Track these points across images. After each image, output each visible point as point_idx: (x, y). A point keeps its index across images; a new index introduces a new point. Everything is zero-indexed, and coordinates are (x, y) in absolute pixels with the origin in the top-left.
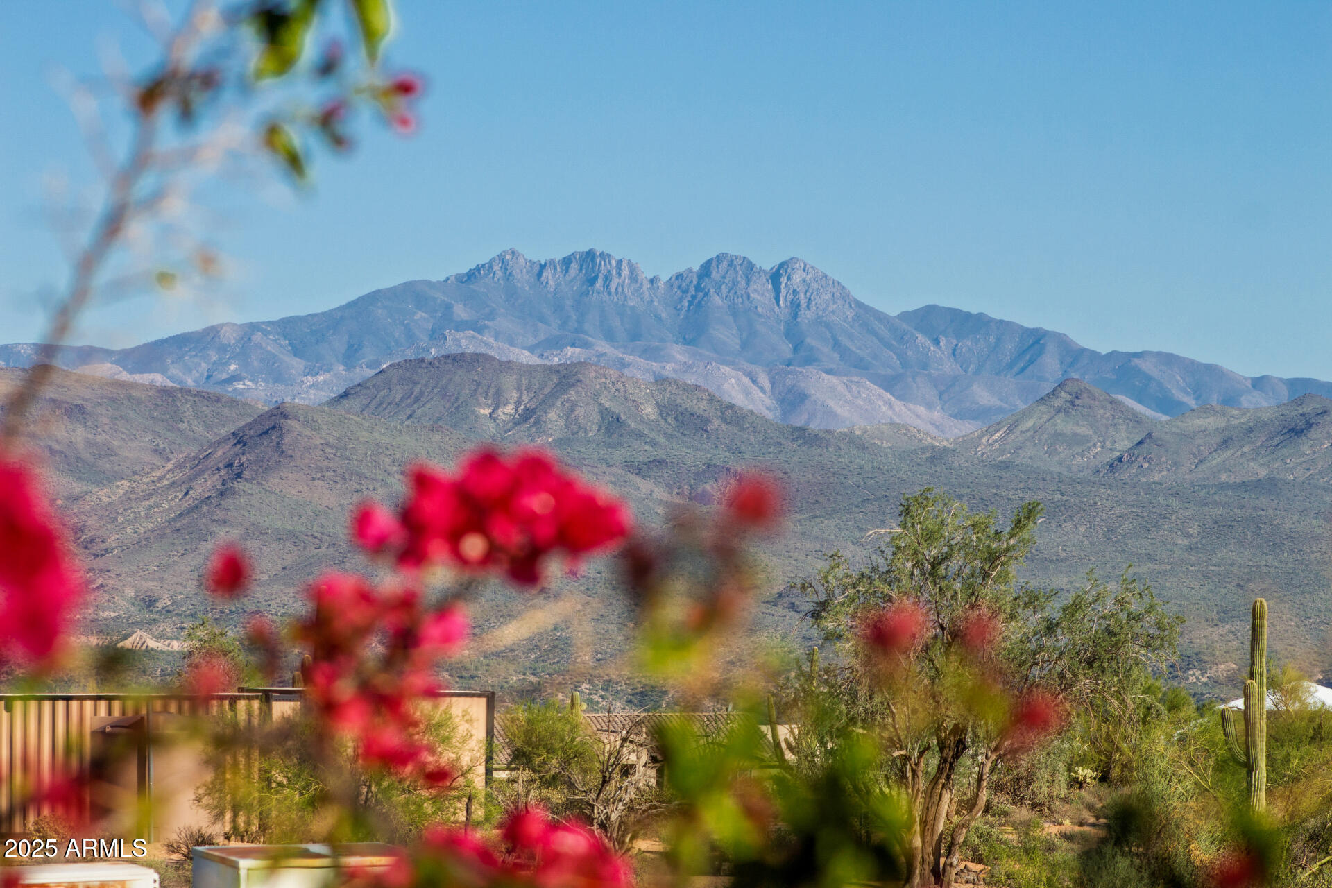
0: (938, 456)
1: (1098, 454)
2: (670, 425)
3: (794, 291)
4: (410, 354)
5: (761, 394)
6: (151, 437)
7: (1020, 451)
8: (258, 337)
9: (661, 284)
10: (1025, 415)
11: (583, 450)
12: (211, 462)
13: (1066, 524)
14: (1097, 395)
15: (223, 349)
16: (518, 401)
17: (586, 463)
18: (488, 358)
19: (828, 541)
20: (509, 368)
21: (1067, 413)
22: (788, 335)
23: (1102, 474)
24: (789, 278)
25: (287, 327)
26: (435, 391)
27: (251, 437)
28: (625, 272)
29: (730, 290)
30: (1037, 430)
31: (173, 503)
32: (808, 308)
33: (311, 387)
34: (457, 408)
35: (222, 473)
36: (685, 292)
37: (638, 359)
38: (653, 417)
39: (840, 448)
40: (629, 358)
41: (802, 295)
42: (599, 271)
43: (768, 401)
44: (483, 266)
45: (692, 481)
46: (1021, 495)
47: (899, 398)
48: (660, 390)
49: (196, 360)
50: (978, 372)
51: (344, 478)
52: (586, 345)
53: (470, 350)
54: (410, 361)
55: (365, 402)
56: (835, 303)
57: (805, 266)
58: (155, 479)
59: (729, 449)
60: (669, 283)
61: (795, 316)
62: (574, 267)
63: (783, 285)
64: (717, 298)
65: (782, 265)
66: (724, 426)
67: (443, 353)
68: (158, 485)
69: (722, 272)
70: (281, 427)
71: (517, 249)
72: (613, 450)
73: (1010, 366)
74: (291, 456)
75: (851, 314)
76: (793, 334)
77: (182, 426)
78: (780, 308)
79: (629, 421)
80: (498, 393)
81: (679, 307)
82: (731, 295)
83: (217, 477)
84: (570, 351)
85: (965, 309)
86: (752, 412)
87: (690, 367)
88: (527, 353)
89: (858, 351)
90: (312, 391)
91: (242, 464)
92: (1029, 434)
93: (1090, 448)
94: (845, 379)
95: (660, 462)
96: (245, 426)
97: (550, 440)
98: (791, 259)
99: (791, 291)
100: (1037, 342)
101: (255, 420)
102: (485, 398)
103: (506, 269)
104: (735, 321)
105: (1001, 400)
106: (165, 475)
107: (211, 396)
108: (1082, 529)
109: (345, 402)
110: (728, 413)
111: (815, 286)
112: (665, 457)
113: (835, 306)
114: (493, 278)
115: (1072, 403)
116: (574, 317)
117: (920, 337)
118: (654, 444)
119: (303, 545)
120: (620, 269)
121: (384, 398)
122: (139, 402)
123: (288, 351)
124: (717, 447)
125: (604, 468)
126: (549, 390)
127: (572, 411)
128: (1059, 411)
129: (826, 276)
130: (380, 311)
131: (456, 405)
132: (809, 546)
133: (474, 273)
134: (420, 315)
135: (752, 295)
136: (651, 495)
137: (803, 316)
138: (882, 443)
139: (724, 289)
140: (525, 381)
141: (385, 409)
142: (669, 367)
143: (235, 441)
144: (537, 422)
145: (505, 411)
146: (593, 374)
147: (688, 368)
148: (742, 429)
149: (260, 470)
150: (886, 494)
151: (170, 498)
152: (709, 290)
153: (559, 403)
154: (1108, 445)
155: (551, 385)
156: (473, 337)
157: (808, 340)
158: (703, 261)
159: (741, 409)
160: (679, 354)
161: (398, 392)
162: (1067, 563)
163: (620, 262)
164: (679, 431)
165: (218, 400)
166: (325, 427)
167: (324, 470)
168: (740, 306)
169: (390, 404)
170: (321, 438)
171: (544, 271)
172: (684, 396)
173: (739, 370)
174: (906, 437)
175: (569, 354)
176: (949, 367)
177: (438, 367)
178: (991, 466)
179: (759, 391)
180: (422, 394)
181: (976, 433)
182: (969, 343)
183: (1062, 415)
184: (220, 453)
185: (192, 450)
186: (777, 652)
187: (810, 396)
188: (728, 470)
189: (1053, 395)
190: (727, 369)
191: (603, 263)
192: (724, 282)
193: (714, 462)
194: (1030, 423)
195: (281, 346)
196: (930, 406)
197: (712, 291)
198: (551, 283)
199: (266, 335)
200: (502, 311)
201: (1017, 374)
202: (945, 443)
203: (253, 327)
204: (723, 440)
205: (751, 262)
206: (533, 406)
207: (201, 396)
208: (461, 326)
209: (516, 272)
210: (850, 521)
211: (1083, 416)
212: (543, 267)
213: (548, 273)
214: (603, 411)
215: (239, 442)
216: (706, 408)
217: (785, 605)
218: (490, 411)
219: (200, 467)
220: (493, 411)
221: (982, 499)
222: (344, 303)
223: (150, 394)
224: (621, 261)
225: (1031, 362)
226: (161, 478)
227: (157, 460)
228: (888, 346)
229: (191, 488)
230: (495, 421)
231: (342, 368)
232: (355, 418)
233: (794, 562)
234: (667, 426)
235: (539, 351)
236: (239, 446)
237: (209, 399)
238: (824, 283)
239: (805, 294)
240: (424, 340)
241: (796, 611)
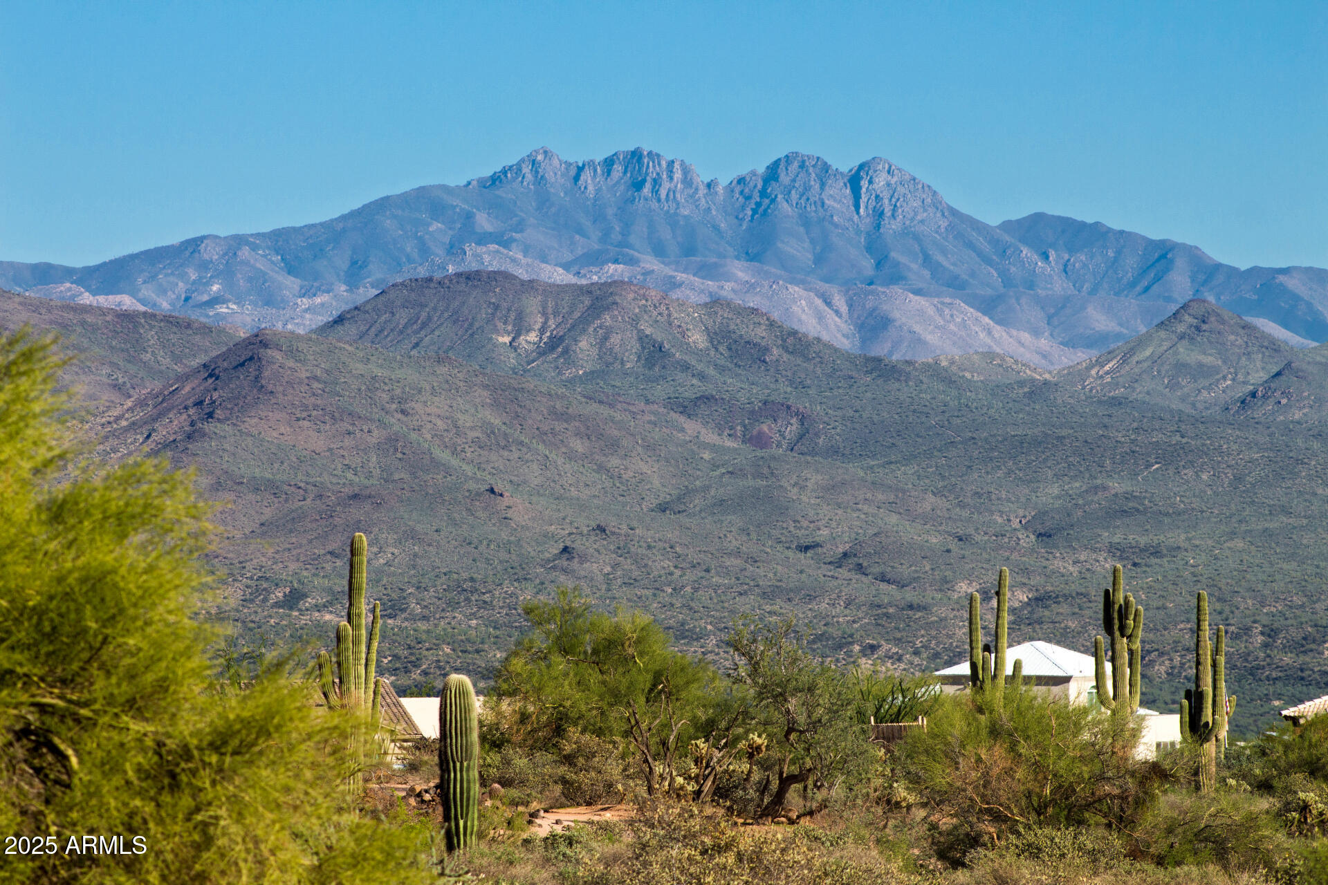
0: (1038, 391)
1: (1227, 389)
2: (721, 354)
3: (877, 196)
4: (422, 272)
5: (837, 319)
6: (109, 371)
7: (1136, 385)
8: (245, 253)
9: (720, 189)
10: (1141, 342)
11: (619, 384)
12: (177, 400)
13: (1186, 472)
14: (1226, 318)
15: (204, 266)
16: (542, 327)
17: (621, 399)
18: (507, 276)
19: (904, 492)
20: (532, 288)
21: (1192, 339)
22: (869, 248)
23: (1232, 412)
24: (870, 182)
25: (279, 240)
26: (446, 315)
27: (226, 370)
28: (678, 175)
29: (801, 196)
30: (1155, 360)
31: (132, 447)
32: (893, 216)
33: (306, 310)
34: (472, 335)
35: (191, 411)
36: (748, 198)
37: (692, 278)
38: (701, 346)
39: (921, 382)
40: (680, 276)
41: (886, 201)
42: (647, 174)
43: (843, 326)
44: (511, 167)
45: (747, 421)
46: (1132, 437)
47: (999, 322)
48: (709, 315)
49: (172, 279)
50: (1094, 291)
51: (333, 418)
52: (632, 261)
53: (494, 267)
54: (416, 280)
55: (363, 328)
56: (925, 211)
57: (890, 167)
58: (112, 419)
59: (791, 382)
60: (730, 189)
61: (878, 226)
62: (618, 169)
63: (864, 190)
64: (785, 205)
65: (861, 167)
66: (786, 357)
67: (461, 270)
68: (115, 426)
69: (792, 175)
70: (259, 359)
71: (550, 147)
72: (654, 384)
73: (1132, 285)
74: (272, 392)
75: (944, 224)
76: (875, 246)
77: (147, 357)
78: (860, 217)
79: (673, 350)
80: (520, 317)
81: (741, 216)
82: (803, 201)
83: (184, 416)
84: (612, 267)
85: (1079, 218)
86: (818, 340)
87: (753, 286)
88: (560, 270)
89: (952, 268)
90: (308, 316)
91: (214, 402)
92: (1145, 365)
93: (1218, 380)
94: (936, 301)
95: (707, 399)
96: (217, 357)
97: (581, 372)
98: (874, 159)
99: (873, 197)
100: (1163, 256)
101: (229, 350)
102: (505, 323)
103: (537, 172)
104: (807, 233)
105: (1121, 325)
106: (123, 415)
107: (181, 322)
108: (1205, 477)
109: (340, 328)
110: (790, 341)
111: (901, 190)
112: (714, 393)
113: (925, 214)
114: (522, 182)
115: (1198, 329)
116: (618, 229)
117: (1025, 251)
118: (702, 377)
119: (284, 496)
120: (671, 172)
121: (385, 323)
122: (94, 328)
123: (281, 268)
124: (777, 381)
125: (642, 405)
126: (579, 314)
127: (606, 338)
128: (1182, 337)
129: (914, 179)
130: (388, 222)
131: (470, 332)
132: (880, 497)
133: (499, 177)
134: (436, 226)
135: (827, 202)
136: (697, 437)
137: (888, 226)
138: (973, 376)
139: (794, 195)
140: (550, 304)
141: (387, 336)
142: (728, 286)
143: (206, 375)
144: (566, 351)
145: (528, 338)
146: (631, 296)
147: (750, 287)
148: (808, 360)
149: (236, 409)
150: (974, 435)
151: (129, 441)
152: (776, 196)
153: (591, 330)
154: (1240, 377)
155: (581, 308)
156: (498, 251)
157: (893, 254)
158: (768, 162)
159: (805, 335)
160: (740, 271)
161: (402, 317)
162: (1186, 517)
163: (671, 163)
164: (732, 362)
165: (189, 326)
166: (311, 358)
167: (311, 408)
168: (813, 214)
169: (392, 330)
170: (307, 370)
171: (582, 174)
172: (738, 321)
173: (810, 290)
174: (1001, 369)
175: (611, 271)
176: (1060, 286)
177: (449, 287)
178: (1100, 402)
179: (834, 316)
180: (429, 318)
181: (1084, 365)
182: (1083, 258)
183: (1185, 342)
184: (187, 389)
185: (156, 385)
186: (838, 622)
187: (894, 321)
188: (789, 407)
189: (1175, 318)
190: (797, 289)
191: (651, 164)
192: (794, 187)
193: (771, 398)
194: (1148, 353)
195: (273, 262)
196: (1036, 333)
197: (780, 197)
198: (590, 188)
199: (254, 250)
200: (532, 220)
201: (1140, 294)
202: (1047, 376)
203: (239, 241)
204: (784, 372)
205: (826, 163)
206: (561, 333)
207: (168, 321)
208: (483, 239)
209: (550, 176)
210: (931, 467)
211: (1210, 342)
212: (580, 169)
213: (587, 176)
214: (642, 338)
215: (210, 376)
216: (764, 334)
217: (851, 566)
218: (510, 338)
219: (165, 405)
220: (514, 339)
221: (1086, 442)
222: (346, 211)
223: (107, 319)
224: (673, 162)
225: (1157, 279)
226: (117, 419)
227: (115, 397)
228: (989, 262)
229: (153, 430)
230: (516, 351)
231: (343, 288)
232: (347, 346)
233: (863, 516)
234: (719, 356)
235: (576, 268)
236: (210, 381)
237: (178, 324)
238: (911, 186)
239: (890, 200)
240: (439, 254)
241: (864, 574)
